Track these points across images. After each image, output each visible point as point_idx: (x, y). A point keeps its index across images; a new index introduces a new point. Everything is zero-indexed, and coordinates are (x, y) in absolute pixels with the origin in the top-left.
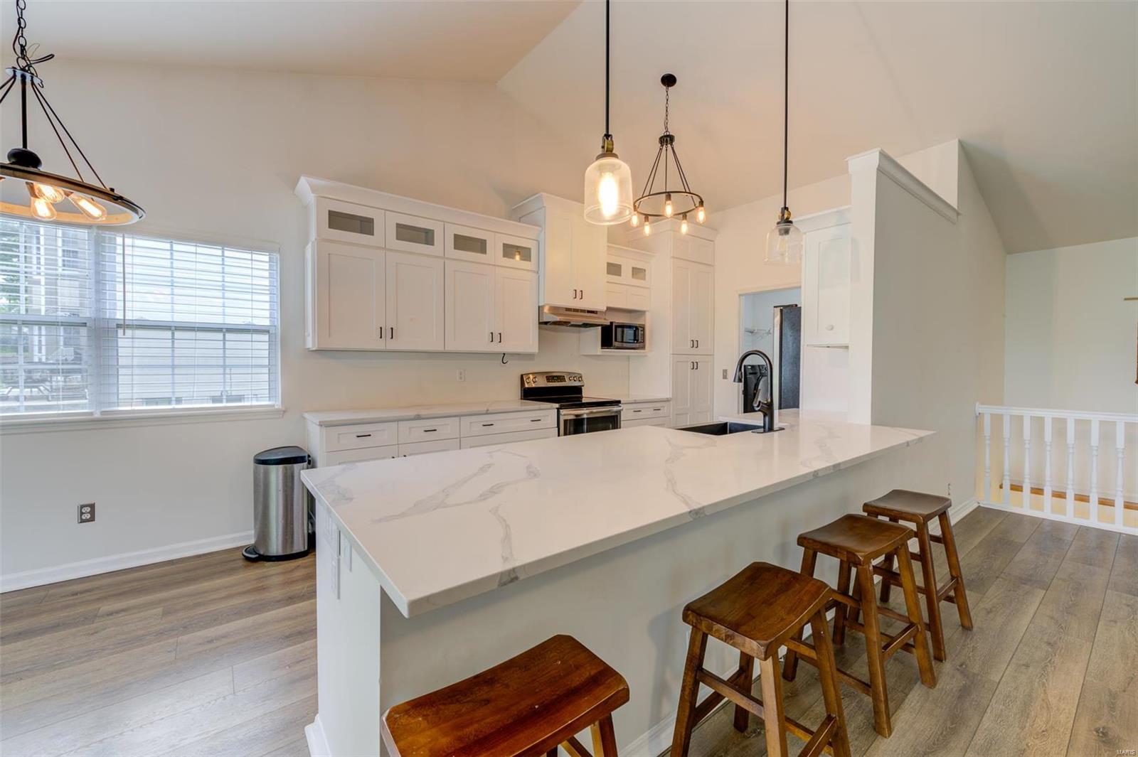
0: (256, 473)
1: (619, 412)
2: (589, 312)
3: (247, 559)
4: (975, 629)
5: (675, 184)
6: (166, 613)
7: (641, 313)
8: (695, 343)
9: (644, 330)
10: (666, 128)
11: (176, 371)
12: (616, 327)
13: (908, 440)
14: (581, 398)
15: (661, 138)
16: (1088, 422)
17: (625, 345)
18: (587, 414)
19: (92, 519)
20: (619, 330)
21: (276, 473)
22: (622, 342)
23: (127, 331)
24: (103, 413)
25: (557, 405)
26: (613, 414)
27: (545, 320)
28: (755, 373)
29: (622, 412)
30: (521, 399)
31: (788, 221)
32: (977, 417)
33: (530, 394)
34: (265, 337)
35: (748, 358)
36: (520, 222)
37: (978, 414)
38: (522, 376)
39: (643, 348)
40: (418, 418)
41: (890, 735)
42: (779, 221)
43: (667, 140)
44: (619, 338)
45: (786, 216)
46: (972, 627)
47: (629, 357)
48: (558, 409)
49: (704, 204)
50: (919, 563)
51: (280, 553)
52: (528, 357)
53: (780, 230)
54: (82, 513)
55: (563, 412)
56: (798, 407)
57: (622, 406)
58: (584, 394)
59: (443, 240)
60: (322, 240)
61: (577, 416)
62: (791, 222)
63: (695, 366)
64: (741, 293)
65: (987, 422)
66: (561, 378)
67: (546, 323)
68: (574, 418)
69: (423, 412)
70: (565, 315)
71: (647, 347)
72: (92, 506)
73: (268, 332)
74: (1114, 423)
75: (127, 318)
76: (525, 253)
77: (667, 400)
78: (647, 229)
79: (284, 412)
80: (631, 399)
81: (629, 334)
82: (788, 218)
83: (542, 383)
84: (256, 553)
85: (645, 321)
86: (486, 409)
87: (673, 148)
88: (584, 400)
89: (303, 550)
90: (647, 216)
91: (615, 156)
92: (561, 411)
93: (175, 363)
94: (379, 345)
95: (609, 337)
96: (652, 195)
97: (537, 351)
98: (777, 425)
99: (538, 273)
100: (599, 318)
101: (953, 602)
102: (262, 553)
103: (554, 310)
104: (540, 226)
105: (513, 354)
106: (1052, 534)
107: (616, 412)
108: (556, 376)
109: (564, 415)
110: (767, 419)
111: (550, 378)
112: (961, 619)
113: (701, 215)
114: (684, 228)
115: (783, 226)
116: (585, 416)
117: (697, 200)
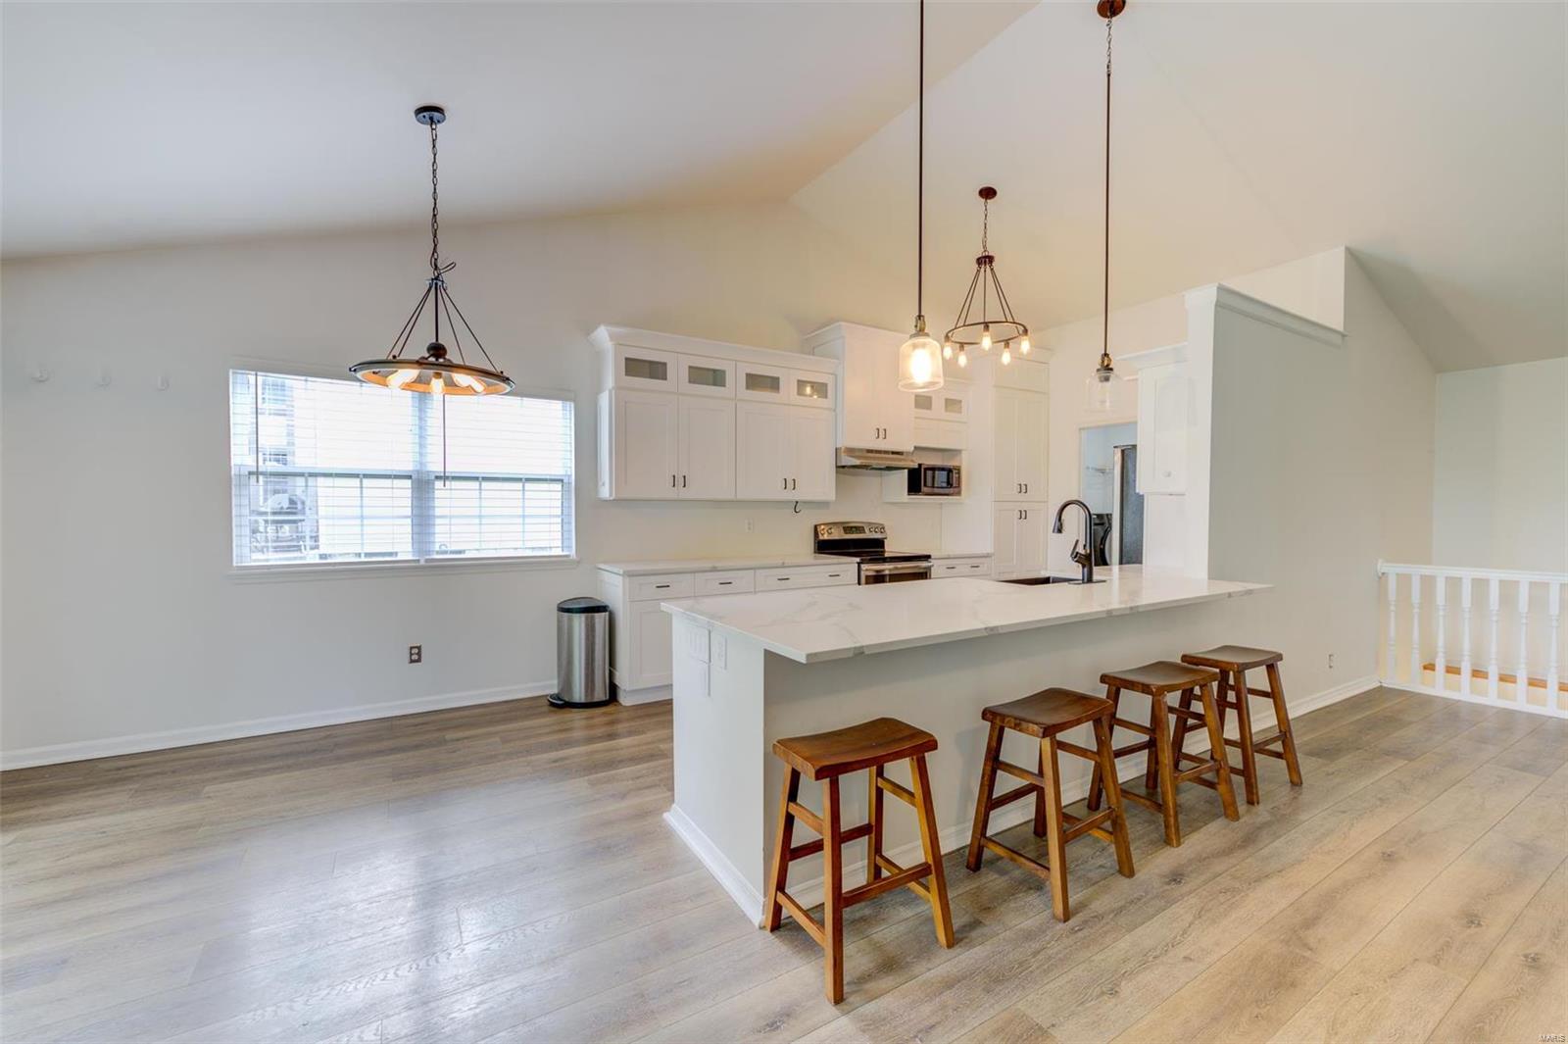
0: (559, 621)
1: (929, 568)
2: (893, 453)
3: (552, 704)
4: (1304, 785)
5: (994, 312)
6: (505, 741)
7: (955, 452)
8: (1024, 488)
9: (959, 473)
10: (985, 247)
11: (484, 521)
12: (926, 469)
13: (1231, 590)
14: (884, 552)
15: (978, 259)
16: (1487, 581)
17: (936, 490)
18: (890, 570)
19: (419, 660)
20: (929, 473)
21: (579, 622)
22: (933, 487)
23: (447, 483)
24: (427, 561)
25: (858, 560)
26: (921, 571)
27: (843, 464)
28: (1102, 524)
29: (932, 569)
30: (815, 552)
31: (1108, 368)
32: (1380, 578)
33: (824, 547)
34: (558, 486)
35: (1066, 509)
36: (813, 355)
37: (1380, 574)
38: (816, 527)
39: (959, 493)
40: (714, 570)
41: (1179, 844)
42: (1099, 367)
43: (986, 260)
44: (929, 483)
45: (1106, 364)
46: (1301, 783)
47: (941, 504)
48: (859, 564)
49: (1029, 333)
50: (1235, 712)
51: (583, 700)
52: (823, 505)
53: (1100, 378)
54: (411, 654)
55: (864, 567)
56: (1141, 563)
57: (932, 562)
58: (886, 548)
59: (735, 379)
60: (618, 388)
61: (877, 571)
62: (1111, 369)
63: (1023, 515)
64: (1082, 426)
65: (1392, 584)
66: (860, 529)
67: (843, 467)
68: (874, 574)
69: (719, 565)
70: (866, 458)
71: (963, 492)
72: (419, 648)
73: (562, 481)
74: (1517, 583)
75: (447, 470)
76: (821, 389)
77: (987, 556)
78: (963, 360)
79: (579, 562)
80: (945, 553)
81: (941, 477)
82: (1108, 365)
83: (837, 534)
84: (561, 700)
85: (961, 461)
86: (781, 561)
87: (992, 269)
88: (886, 555)
89: (604, 699)
90: (962, 345)
91: (927, 335)
92: (862, 566)
93: (483, 514)
94: (672, 493)
95: (917, 481)
96: (968, 325)
97: (834, 498)
98: (1095, 577)
99: (835, 410)
100: (904, 460)
101: (1282, 758)
102: (567, 700)
103: (851, 451)
104: (838, 359)
105: (805, 502)
106: (1453, 714)
107: (925, 568)
108: (855, 527)
109: (867, 570)
110: (1086, 569)
111: (848, 529)
112: (1290, 775)
113: (1025, 345)
114: (1006, 358)
115: (1104, 374)
116: (887, 572)
117: (1021, 329)
